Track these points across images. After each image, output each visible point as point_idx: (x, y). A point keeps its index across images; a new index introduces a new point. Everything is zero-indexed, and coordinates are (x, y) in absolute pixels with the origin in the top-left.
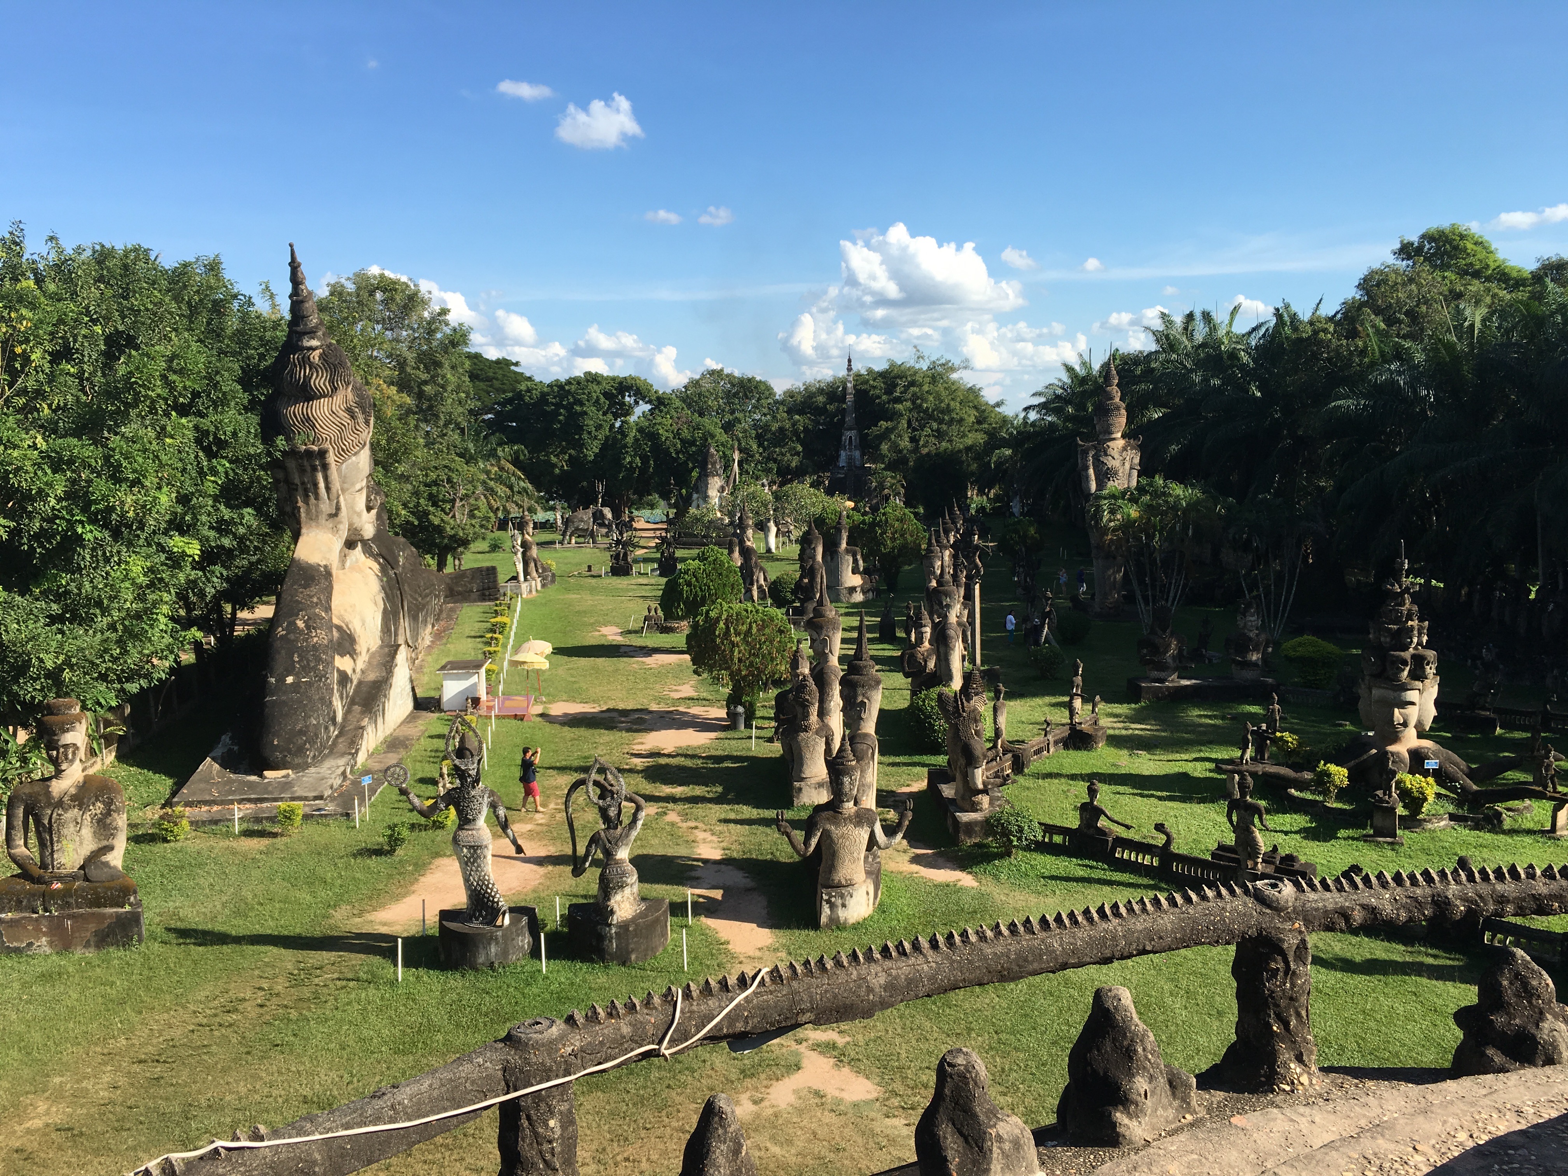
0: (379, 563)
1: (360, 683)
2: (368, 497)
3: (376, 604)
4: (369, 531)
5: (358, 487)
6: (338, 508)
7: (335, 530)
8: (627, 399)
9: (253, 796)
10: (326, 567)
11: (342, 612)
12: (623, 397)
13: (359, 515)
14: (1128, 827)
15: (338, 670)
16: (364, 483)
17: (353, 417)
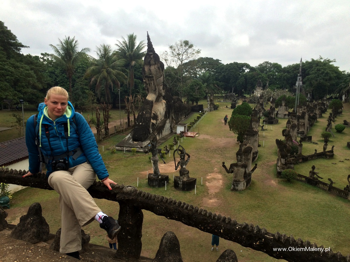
0: (166, 101)
1: (158, 126)
2: (163, 87)
3: (164, 110)
4: (163, 94)
5: (161, 85)
6: (156, 89)
7: (155, 94)
8: (244, 68)
9: (130, 146)
10: (152, 101)
11: (156, 111)
12: (243, 68)
13: (161, 91)
14: (322, 178)
15: (152, 122)
16: (162, 84)
17: (159, 69)
